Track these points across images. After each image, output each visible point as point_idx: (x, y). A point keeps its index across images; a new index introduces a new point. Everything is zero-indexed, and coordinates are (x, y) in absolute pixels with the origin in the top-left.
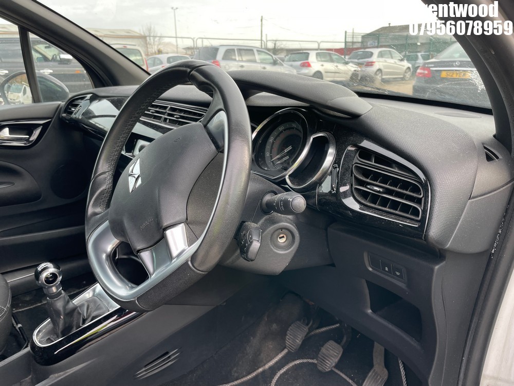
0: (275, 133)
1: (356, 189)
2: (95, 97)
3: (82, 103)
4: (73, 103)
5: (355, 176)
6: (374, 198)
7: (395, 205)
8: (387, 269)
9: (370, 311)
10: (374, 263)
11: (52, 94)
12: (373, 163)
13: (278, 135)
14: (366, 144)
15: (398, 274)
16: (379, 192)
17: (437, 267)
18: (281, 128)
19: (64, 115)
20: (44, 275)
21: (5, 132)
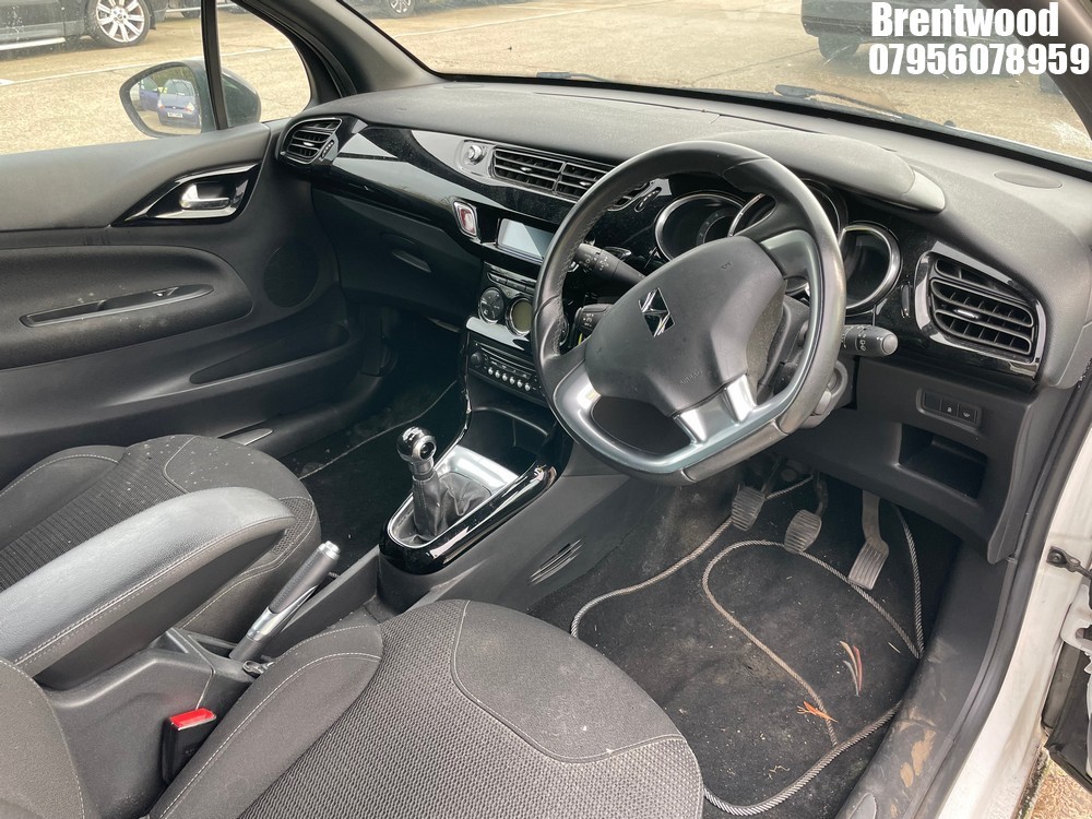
1: (938, 314)
3: (333, 134)
5: (935, 297)
6: (960, 325)
7: (990, 335)
8: (950, 410)
9: (897, 465)
10: (929, 402)
12: (960, 279)
14: (940, 248)
15: (967, 415)
16: (974, 319)
17: (1029, 406)
19: (284, 154)
21: (191, 195)
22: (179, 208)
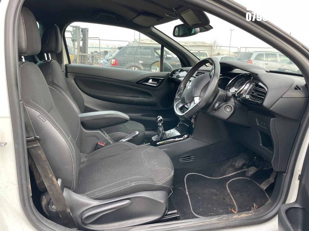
0: (238, 82)
1: (251, 94)
2: (182, 71)
3: (177, 72)
4: (174, 72)
5: (252, 91)
6: (254, 97)
7: (258, 98)
8: (262, 123)
9: (261, 145)
10: (258, 122)
11: (167, 69)
12: (257, 88)
13: (239, 83)
14: (260, 84)
15: (264, 124)
16: (256, 95)
17: (272, 119)
18: (240, 80)
19: (170, 77)
20: (159, 119)
21: (151, 81)
22: (147, 82)
